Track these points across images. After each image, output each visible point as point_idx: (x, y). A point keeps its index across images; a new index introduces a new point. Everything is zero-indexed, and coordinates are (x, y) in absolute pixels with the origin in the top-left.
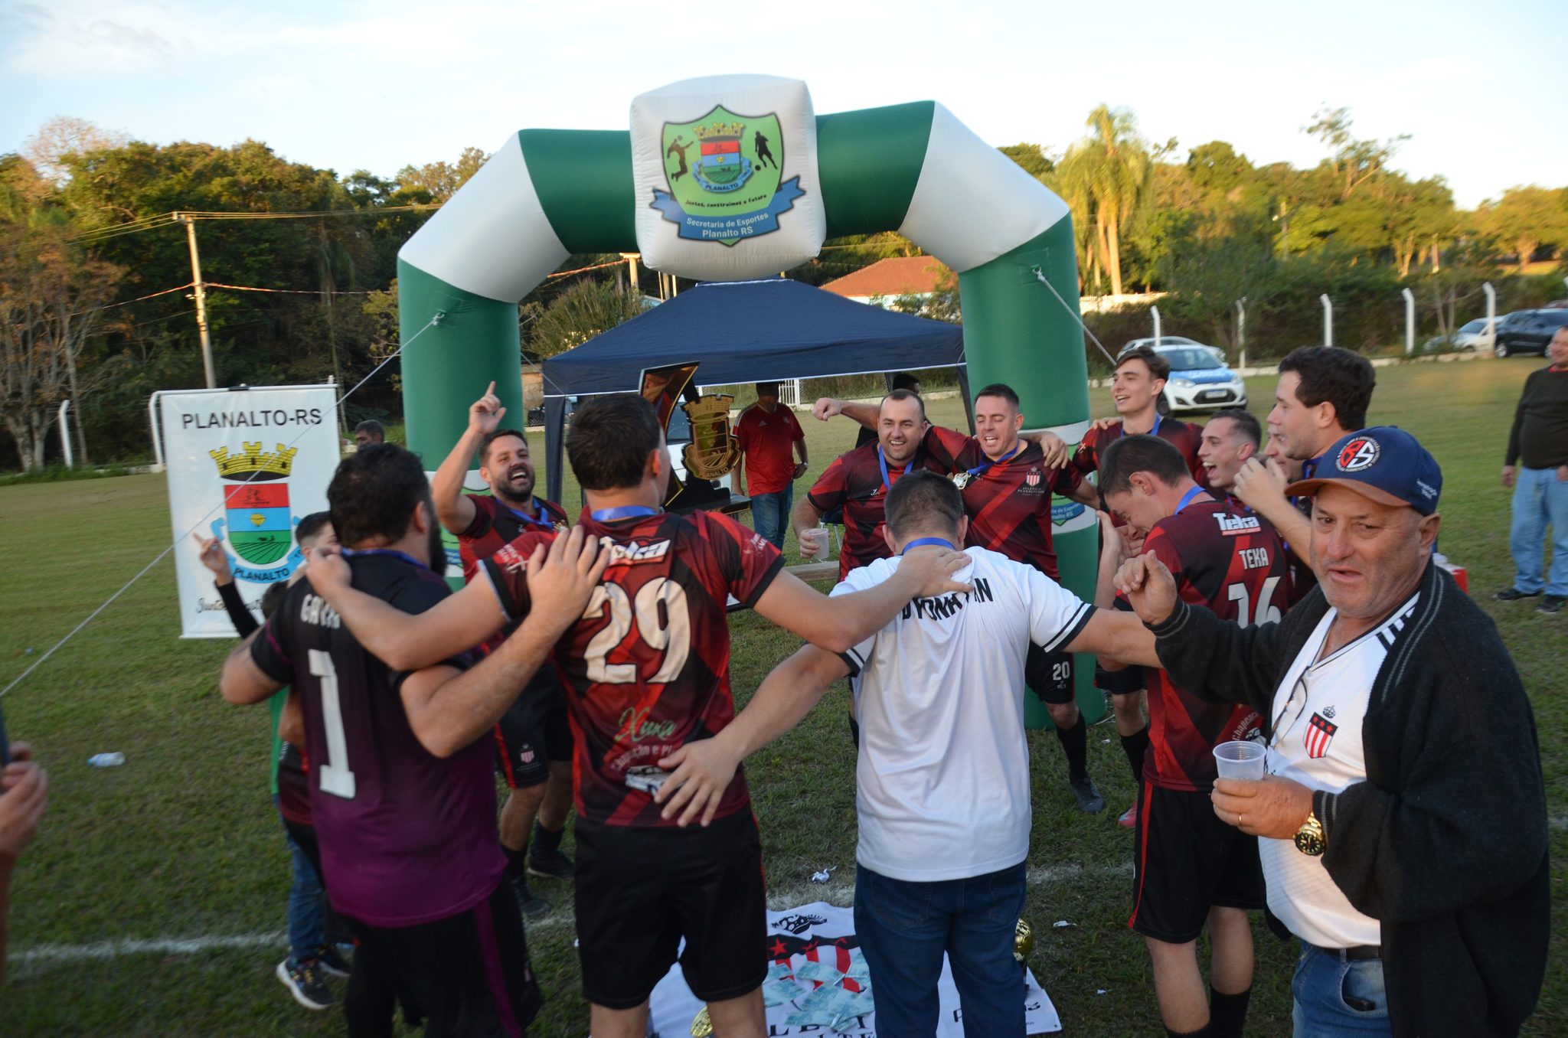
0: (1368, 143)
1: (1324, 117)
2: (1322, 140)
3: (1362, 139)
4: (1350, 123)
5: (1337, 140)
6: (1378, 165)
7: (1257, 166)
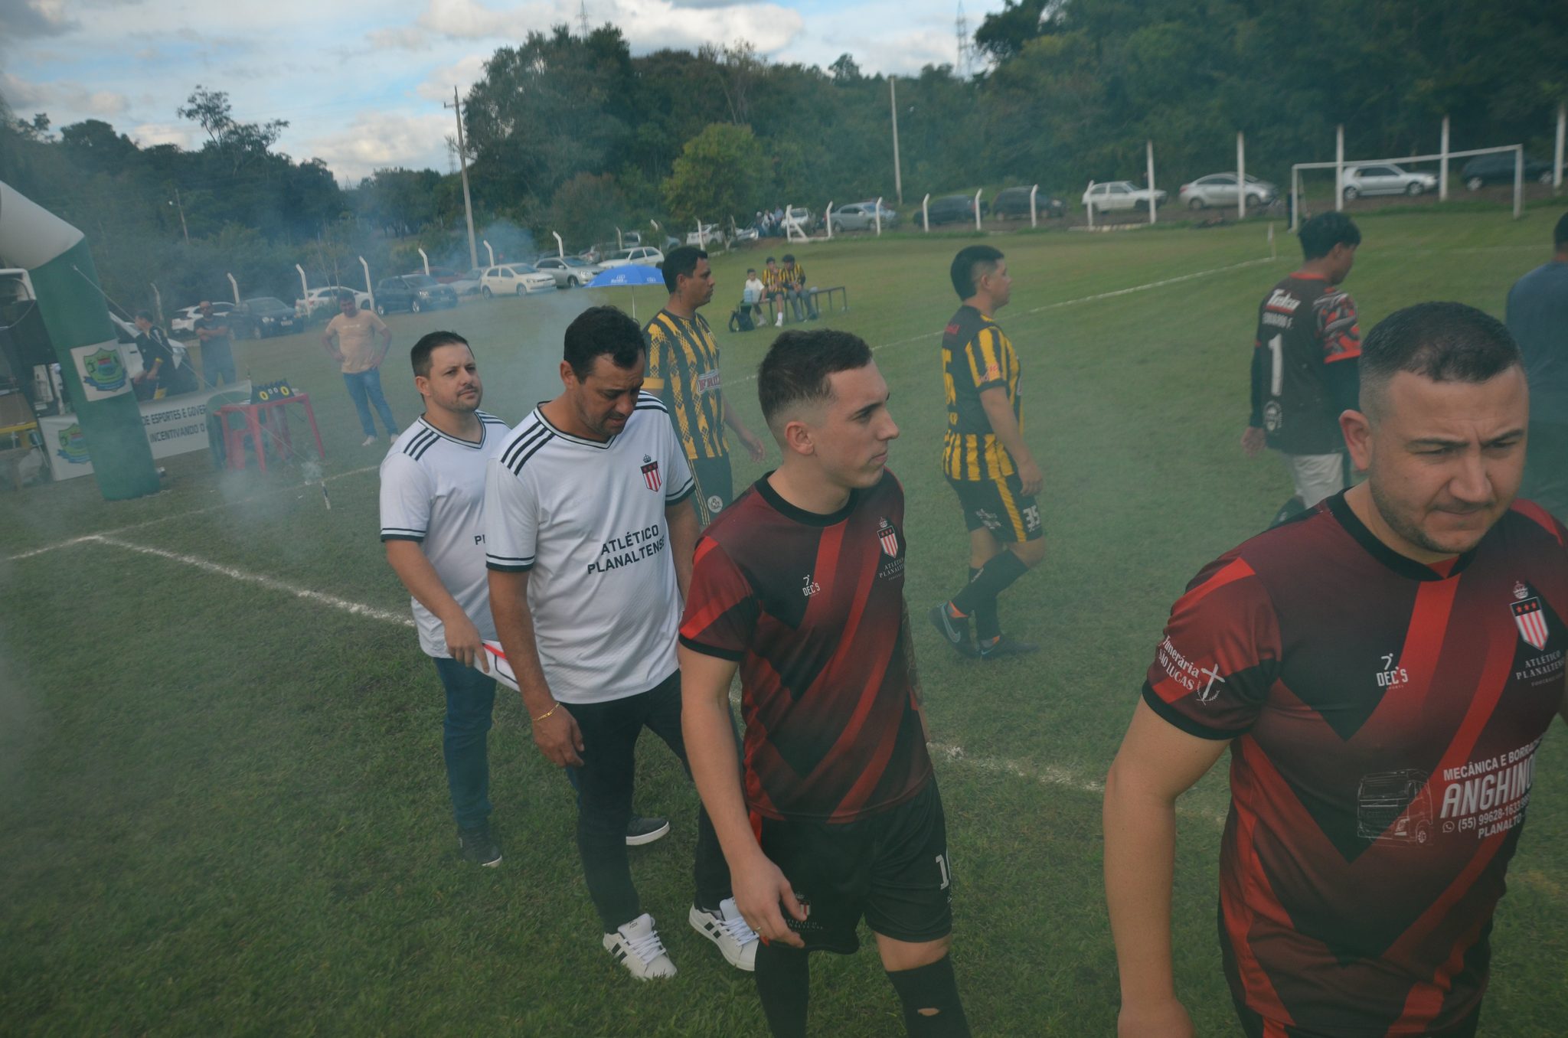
0: (247, 128)
1: (200, 100)
2: (204, 123)
3: (243, 125)
4: (229, 107)
5: (218, 124)
6: (263, 149)
7: (142, 147)
